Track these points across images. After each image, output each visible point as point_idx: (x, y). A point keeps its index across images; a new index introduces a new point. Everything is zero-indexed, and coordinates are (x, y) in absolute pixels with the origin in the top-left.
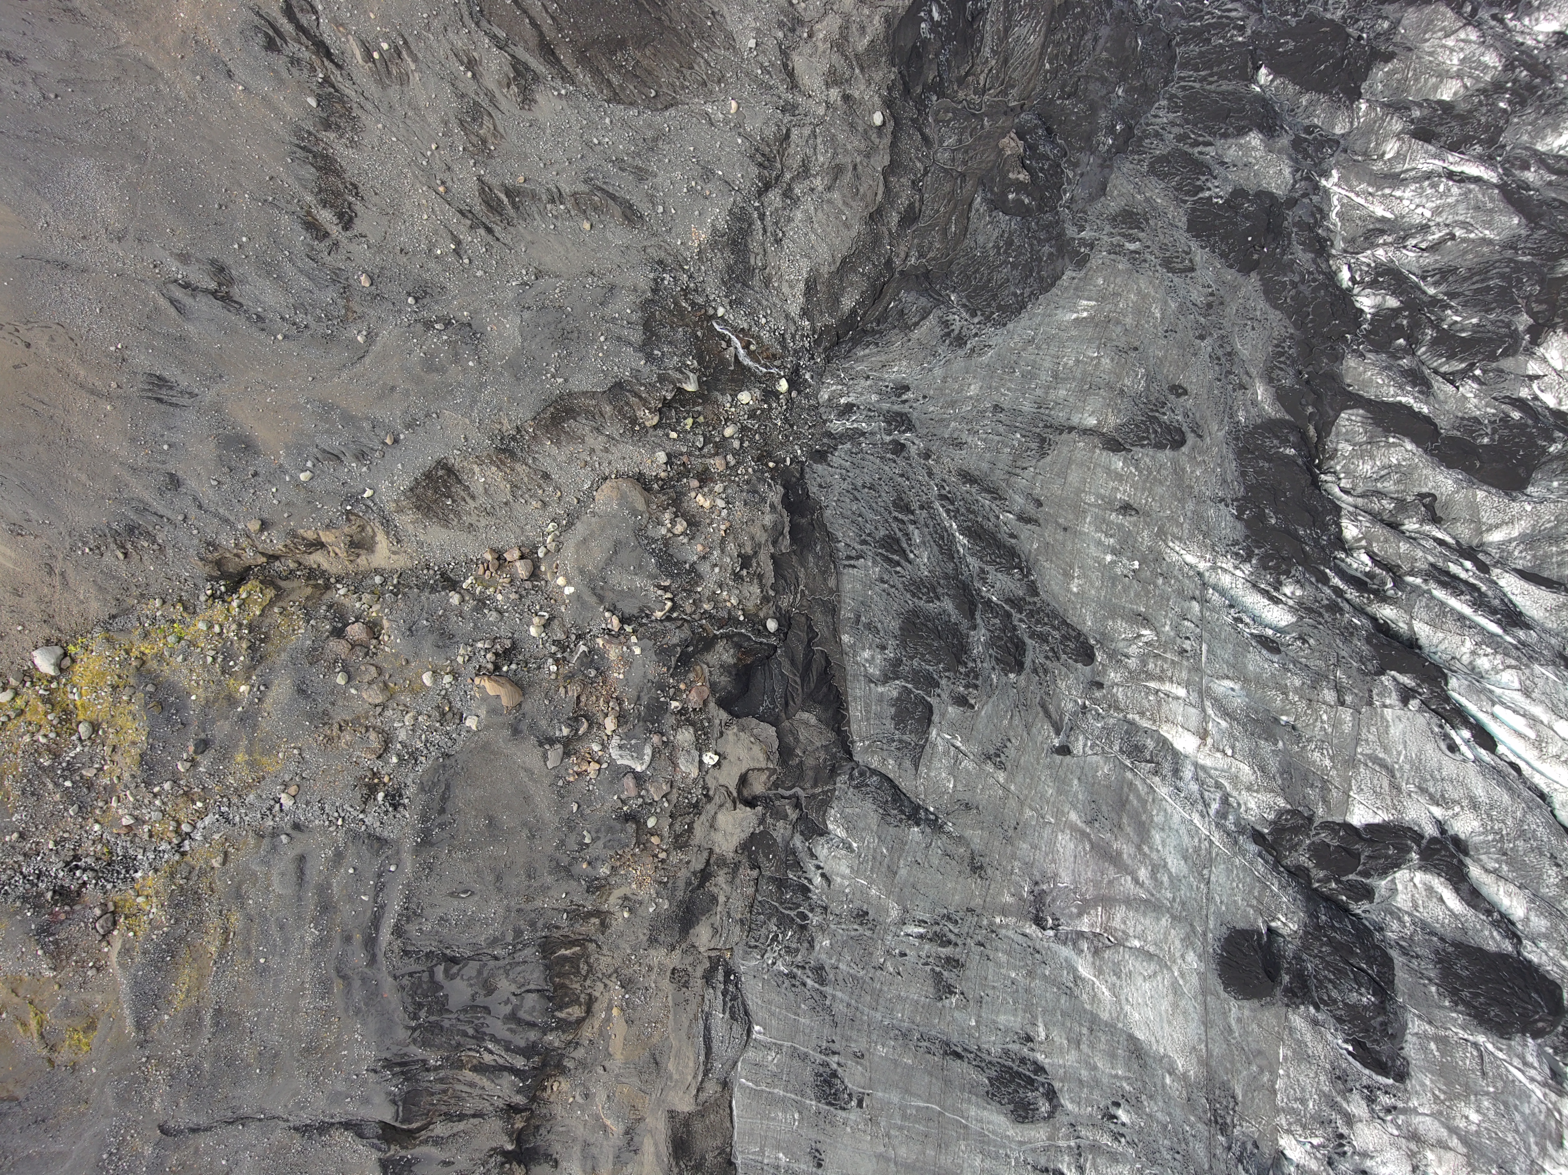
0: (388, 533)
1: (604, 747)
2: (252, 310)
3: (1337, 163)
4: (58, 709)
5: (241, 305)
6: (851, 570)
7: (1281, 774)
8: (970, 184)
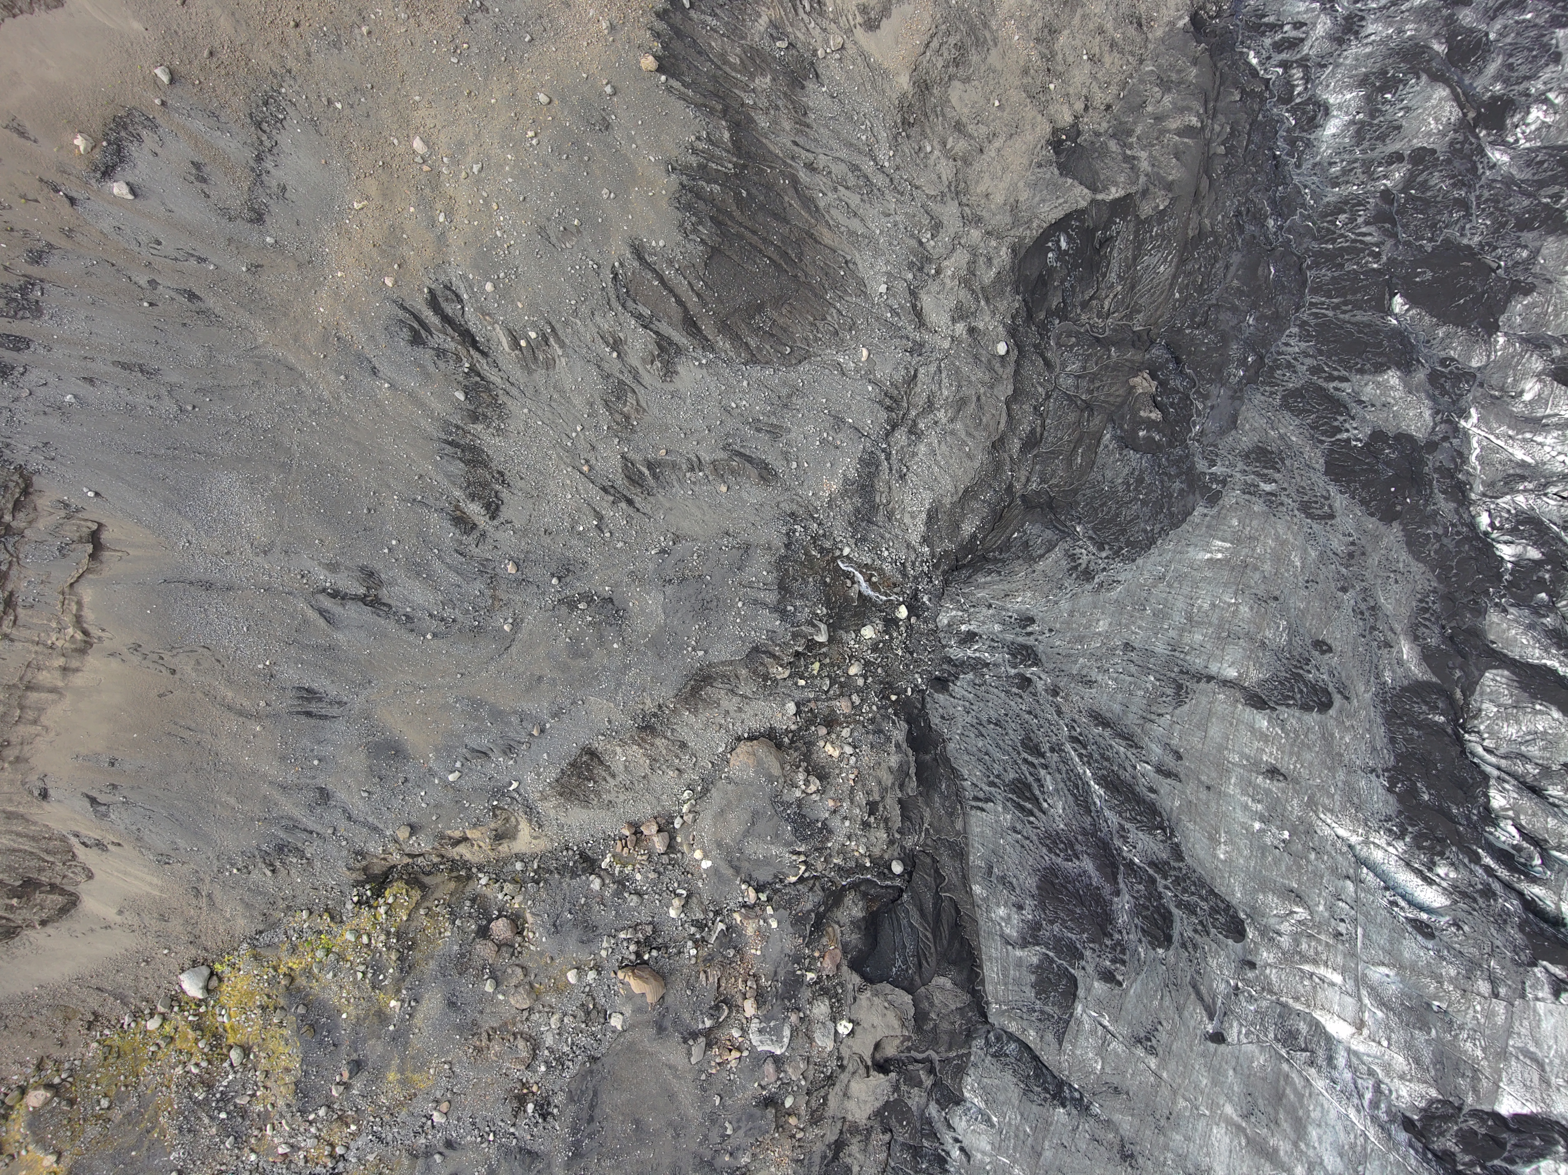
0: (530, 821)
1: (744, 1031)
2: (401, 611)
3: (1475, 398)
4: (209, 1034)
5: (390, 606)
6: (979, 813)
7: (1435, 1065)
8: (1097, 420)
